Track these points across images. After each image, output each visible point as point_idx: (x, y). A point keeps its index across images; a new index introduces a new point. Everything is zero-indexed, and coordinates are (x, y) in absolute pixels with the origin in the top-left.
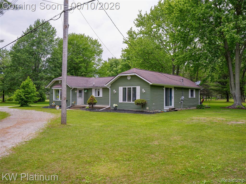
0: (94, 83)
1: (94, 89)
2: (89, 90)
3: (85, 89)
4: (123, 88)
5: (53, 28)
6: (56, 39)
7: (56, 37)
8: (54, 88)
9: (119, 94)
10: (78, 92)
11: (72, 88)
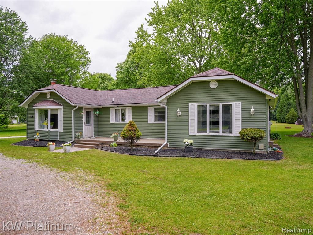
0: (113, 98)
1: (114, 109)
2: (104, 111)
3: (96, 109)
4: (198, 105)
5: (24, 24)
6: (28, 39)
7: (27, 37)
8: (37, 107)
9: (189, 119)
10: (85, 115)
11: (75, 107)
